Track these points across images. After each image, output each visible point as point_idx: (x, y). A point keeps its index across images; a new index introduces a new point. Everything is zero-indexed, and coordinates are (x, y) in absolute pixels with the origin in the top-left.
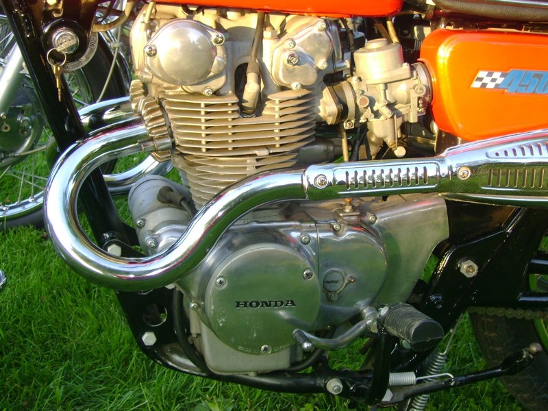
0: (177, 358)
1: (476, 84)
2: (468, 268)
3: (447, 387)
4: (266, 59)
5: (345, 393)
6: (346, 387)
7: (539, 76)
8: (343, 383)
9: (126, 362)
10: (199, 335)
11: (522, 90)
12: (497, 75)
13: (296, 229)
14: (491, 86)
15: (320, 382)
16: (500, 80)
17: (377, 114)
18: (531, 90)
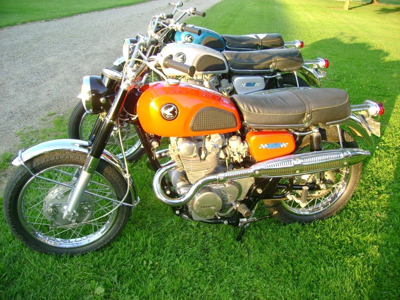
0: (185, 216)
1: (260, 148)
2: (260, 191)
3: (255, 221)
4: (206, 146)
5: (229, 224)
6: (229, 222)
7: (277, 144)
8: (228, 221)
9: (166, 210)
10: (191, 212)
11: (272, 148)
12: (266, 145)
13: (214, 186)
14: (264, 148)
15: (222, 221)
16: (266, 146)
17: (235, 155)
18: (275, 147)
